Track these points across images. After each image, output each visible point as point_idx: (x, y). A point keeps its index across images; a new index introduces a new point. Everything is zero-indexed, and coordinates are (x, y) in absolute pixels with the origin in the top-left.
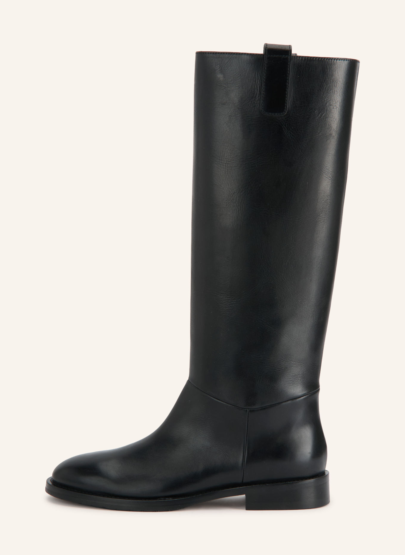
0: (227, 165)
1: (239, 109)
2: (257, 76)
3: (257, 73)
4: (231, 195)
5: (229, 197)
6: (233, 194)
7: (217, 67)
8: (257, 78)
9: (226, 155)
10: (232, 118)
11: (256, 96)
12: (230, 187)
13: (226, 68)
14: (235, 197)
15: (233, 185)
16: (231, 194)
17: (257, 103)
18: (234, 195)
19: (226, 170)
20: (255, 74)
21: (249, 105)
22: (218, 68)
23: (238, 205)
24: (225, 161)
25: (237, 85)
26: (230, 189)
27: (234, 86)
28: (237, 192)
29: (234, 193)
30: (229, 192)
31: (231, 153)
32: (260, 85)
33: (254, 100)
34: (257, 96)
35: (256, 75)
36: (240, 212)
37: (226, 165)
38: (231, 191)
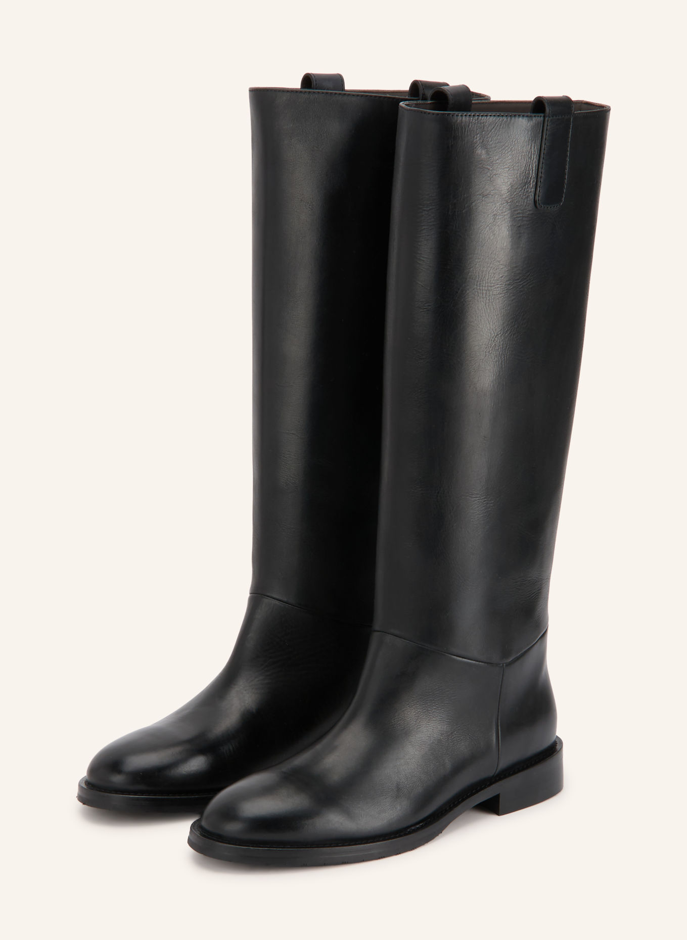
0: (488, 292)
1: (507, 202)
2: (533, 150)
3: (533, 145)
4: (493, 340)
5: (490, 342)
6: (496, 337)
7: (476, 138)
8: (533, 152)
9: (487, 278)
10: (497, 217)
11: (530, 181)
12: (491, 327)
13: (490, 139)
14: (498, 341)
15: (496, 323)
16: (493, 337)
17: (531, 192)
18: (496, 339)
19: (487, 301)
20: (531, 146)
21: (520, 195)
22: (478, 139)
23: (501, 353)
24: (485, 287)
25: (506, 166)
26: (491, 330)
27: (503, 167)
28: (500, 333)
29: (497, 335)
30: (490, 335)
31: (494, 274)
32: (537, 163)
33: (528, 187)
34: (532, 180)
35: (533, 148)
36: (503, 363)
37: (486, 293)
38: (492, 332)
